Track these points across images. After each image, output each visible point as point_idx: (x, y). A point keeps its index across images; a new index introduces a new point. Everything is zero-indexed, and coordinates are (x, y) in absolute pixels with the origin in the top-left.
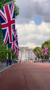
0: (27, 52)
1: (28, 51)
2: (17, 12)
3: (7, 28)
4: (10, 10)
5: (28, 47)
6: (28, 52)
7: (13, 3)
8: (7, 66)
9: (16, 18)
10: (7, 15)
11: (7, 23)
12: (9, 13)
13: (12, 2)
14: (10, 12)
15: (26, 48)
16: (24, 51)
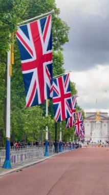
0: (105, 125)
1: (107, 121)
2: (65, 36)
3: (35, 71)
4: (42, 32)
5: (107, 113)
6: (107, 124)
7: (48, 17)
8: (45, 155)
9: (61, 49)
10: (35, 42)
11: (35, 61)
12: (40, 38)
13: (47, 15)
14: (41, 36)
15: (101, 115)
16: (98, 122)
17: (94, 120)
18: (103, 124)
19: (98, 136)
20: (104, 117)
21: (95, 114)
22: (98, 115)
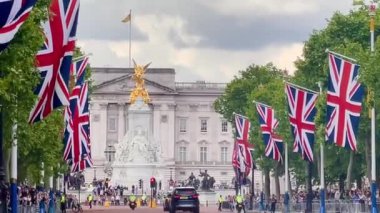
5: (171, 71)
6: (171, 115)
15: (151, 77)
16: (139, 105)
17: (120, 100)
18: (157, 114)
19: (140, 161)
20: (159, 86)
21: (127, 73)
22: (138, 80)
